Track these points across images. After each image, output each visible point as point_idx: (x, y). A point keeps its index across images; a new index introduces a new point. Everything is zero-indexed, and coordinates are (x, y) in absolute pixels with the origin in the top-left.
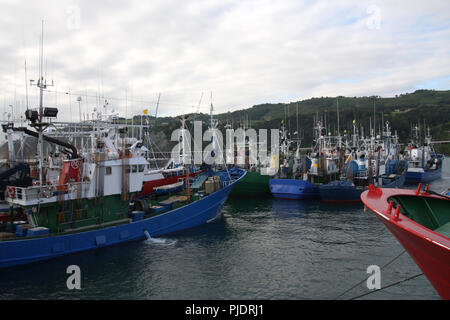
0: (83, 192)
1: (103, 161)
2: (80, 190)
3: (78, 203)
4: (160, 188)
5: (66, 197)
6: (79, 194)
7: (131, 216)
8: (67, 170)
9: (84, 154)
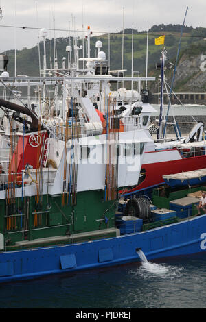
0: (45, 185)
1: (78, 137)
2: (40, 181)
3: (38, 202)
4: (174, 176)
5: (19, 193)
6: (39, 188)
7: (119, 224)
8: (21, 151)
9: (49, 123)
